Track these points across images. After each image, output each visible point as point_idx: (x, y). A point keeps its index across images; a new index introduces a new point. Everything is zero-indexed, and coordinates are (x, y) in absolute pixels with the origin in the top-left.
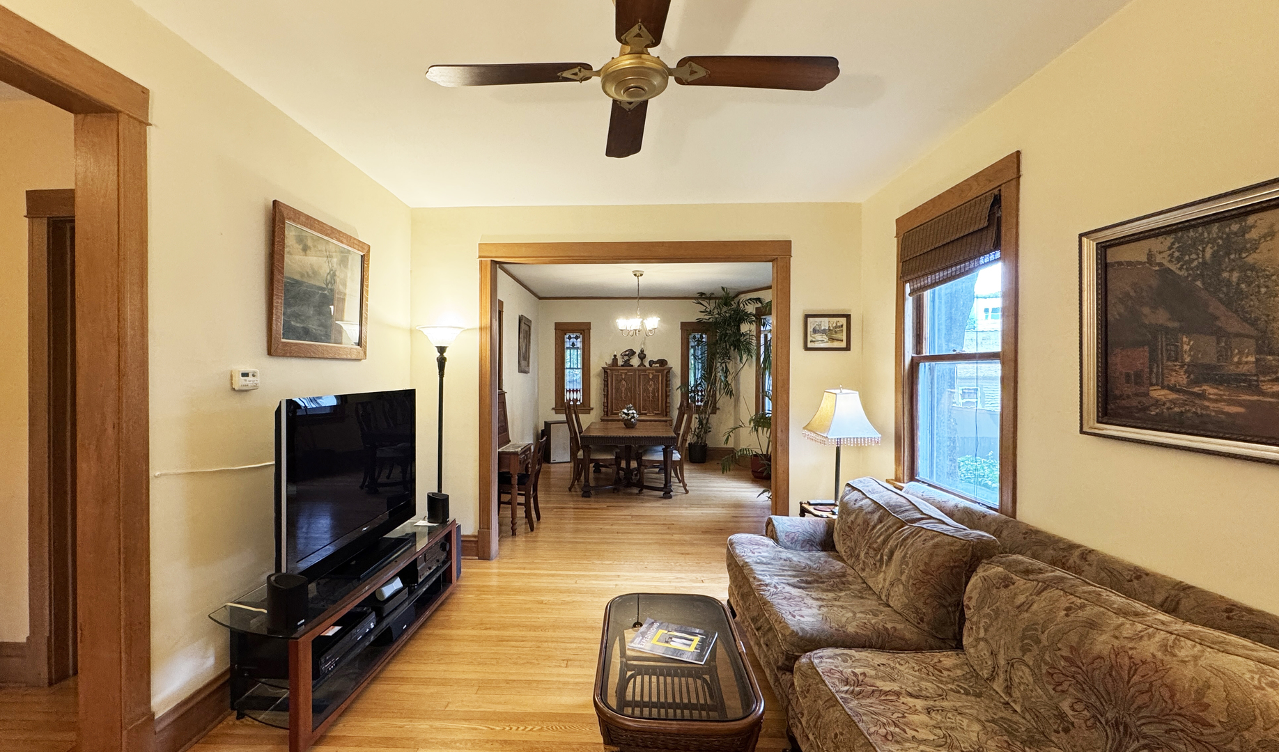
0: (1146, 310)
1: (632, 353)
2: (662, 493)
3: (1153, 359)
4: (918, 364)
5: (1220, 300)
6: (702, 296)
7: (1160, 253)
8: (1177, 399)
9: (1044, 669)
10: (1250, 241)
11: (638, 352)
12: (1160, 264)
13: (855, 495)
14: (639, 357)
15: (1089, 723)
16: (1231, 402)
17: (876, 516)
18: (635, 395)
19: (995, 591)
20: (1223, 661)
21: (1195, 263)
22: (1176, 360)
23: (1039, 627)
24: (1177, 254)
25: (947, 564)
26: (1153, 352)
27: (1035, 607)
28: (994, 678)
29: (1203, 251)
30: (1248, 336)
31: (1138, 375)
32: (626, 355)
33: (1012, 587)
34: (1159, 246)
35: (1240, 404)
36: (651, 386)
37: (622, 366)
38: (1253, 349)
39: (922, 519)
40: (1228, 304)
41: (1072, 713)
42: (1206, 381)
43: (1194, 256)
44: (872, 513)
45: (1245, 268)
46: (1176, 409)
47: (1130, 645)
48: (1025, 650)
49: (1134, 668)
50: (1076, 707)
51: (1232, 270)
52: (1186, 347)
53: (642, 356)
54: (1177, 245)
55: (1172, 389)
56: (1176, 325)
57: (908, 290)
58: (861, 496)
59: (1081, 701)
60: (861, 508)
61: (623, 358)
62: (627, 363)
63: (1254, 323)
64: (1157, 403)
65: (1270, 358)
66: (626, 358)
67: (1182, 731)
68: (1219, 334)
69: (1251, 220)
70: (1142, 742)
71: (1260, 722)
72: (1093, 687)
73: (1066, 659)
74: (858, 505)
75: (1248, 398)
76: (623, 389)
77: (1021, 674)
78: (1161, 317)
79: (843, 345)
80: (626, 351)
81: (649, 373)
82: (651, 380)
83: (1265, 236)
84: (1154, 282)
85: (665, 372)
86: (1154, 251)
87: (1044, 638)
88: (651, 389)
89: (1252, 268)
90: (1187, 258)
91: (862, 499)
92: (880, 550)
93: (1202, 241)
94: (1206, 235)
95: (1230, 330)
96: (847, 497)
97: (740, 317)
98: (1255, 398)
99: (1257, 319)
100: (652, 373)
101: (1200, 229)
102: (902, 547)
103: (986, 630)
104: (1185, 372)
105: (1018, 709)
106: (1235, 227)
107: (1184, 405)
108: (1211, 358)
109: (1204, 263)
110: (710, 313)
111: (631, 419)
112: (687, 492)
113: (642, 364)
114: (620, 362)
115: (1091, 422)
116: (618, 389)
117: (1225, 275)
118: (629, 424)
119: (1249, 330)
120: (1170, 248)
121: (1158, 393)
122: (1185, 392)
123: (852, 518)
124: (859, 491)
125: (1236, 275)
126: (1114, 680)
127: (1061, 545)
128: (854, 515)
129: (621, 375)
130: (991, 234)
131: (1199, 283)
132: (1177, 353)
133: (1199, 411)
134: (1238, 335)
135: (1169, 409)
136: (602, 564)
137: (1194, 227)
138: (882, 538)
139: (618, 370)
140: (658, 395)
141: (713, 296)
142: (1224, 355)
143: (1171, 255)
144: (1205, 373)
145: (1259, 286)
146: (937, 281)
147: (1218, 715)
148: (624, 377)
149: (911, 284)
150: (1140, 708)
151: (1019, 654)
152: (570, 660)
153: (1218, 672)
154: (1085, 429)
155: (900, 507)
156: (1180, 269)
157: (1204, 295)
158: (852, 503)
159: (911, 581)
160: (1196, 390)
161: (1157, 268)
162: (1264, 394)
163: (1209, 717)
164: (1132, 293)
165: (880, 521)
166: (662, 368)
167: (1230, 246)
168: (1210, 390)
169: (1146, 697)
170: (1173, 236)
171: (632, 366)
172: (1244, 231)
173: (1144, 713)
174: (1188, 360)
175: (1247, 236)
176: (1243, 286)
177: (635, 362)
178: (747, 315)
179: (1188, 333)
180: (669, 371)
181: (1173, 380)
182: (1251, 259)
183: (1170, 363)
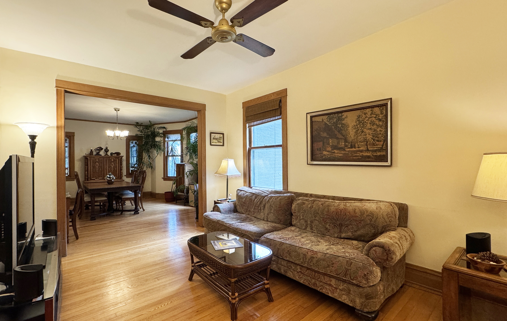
0: (322, 133)
1: (101, 149)
2: (134, 212)
3: (323, 145)
4: (250, 150)
5: (337, 131)
6: (137, 124)
7: (325, 119)
8: (329, 154)
9: (321, 219)
10: (343, 118)
11: (104, 148)
12: (325, 122)
13: (242, 192)
14: (105, 151)
15: (333, 227)
16: (340, 154)
17: (254, 197)
18: (104, 170)
19: (302, 206)
20: (355, 204)
21: (332, 122)
22: (329, 145)
23: (317, 210)
24: (328, 120)
25: (285, 203)
26: (323, 143)
27: (314, 206)
28: (307, 228)
29: (334, 120)
30: (343, 139)
31: (320, 149)
32: (97, 150)
33: (305, 204)
34: (325, 117)
35: (341, 154)
36: (112, 165)
37: (95, 155)
38: (344, 141)
39: (269, 195)
40: (339, 132)
41: (329, 227)
42: (335, 149)
43: (332, 121)
44: (252, 196)
45: (342, 124)
46: (329, 156)
47: (338, 207)
48: (315, 217)
49: (341, 211)
50: (330, 225)
51: (339, 124)
52: (330, 142)
53: (107, 150)
54: (328, 118)
55: (328, 151)
56: (328, 136)
57: (247, 126)
58: (245, 192)
59: (331, 223)
60: (247, 195)
61: (96, 151)
62: (98, 154)
63: (344, 136)
64: (325, 155)
65: (347, 143)
66: (98, 151)
67: (353, 220)
68: (337, 138)
69: (343, 114)
70: (345, 226)
71: (366, 212)
72: (334, 219)
73: (326, 215)
74: (245, 195)
75: (343, 152)
76: (97, 167)
77: (315, 223)
78: (325, 135)
79: (222, 144)
80: (98, 148)
81: (112, 159)
82: (113, 162)
83: (346, 117)
84: (324, 126)
85: (120, 158)
86: (324, 119)
87: (319, 212)
88: (112, 166)
89: (343, 124)
90: (331, 121)
91: (246, 193)
92: (259, 206)
93: (334, 118)
94: (334, 116)
95: (339, 138)
96: (240, 194)
97: (154, 135)
98: (345, 152)
99: (344, 135)
100: (113, 159)
101: (333, 115)
102: (269, 203)
103: (303, 216)
104: (331, 147)
105: (316, 232)
106: (340, 115)
107: (330, 155)
108: (335, 144)
109: (334, 122)
110: (141, 132)
111: (112, 180)
112: (144, 210)
113: (107, 154)
114: (94, 153)
115: (310, 162)
116: (94, 167)
117: (338, 125)
118: (110, 182)
119: (343, 137)
120: (327, 118)
121: (325, 153)
122: (331, 152)
123: (244, 199)
124: (244, 191)
125: (340, 125)
126: (338, 215)
127: (305, 194)
128: (245, 199)
129: (96, 160)
130: (279, 111)
131: (333, 127)
132: (328, 143)
133: (334, 156)
134: (341, 139)
135: (327, 156)
136: (132, 243)
137: (332, 114)
138: (259, 202)
139: (94, 157)
140: (117, 169)
141: (142, 125)
142: (338, 143)
143: (327, 120)
144: (335, 147)
145: (344, 128)
146: (259, 123)
147: (358, 214)
148: (97, 161)
149: (249, 124)
150: (344, 219)
151: (314, 218)
152: (158, 277)
153: (356, 206)
154: (308, 163)
155: (260, 193)
156: (329, 123)
157: (334, 130)
158: (243, 195)
159: (275, 211)
160: (333, 151)
161: (324, 123)
162: (346, 151)
163: (357, 215)
164: (318, 129)
165: (256, 198)
166: (117, 156)
167: (340, 119)
168: (336, 151)
169: (345, 216)
170: (328, 116)
171: (101, 155)
172: (342, 116)
173: (345, 219)
174: (331, 144)
175: (342, 117)
176: (342, 128)
177: (102, 153)
178: (158, 133)
179: (331, 138)
180: (122, 158)
181: (328, 149)
182: (343, 122)
183: (327, 146)
